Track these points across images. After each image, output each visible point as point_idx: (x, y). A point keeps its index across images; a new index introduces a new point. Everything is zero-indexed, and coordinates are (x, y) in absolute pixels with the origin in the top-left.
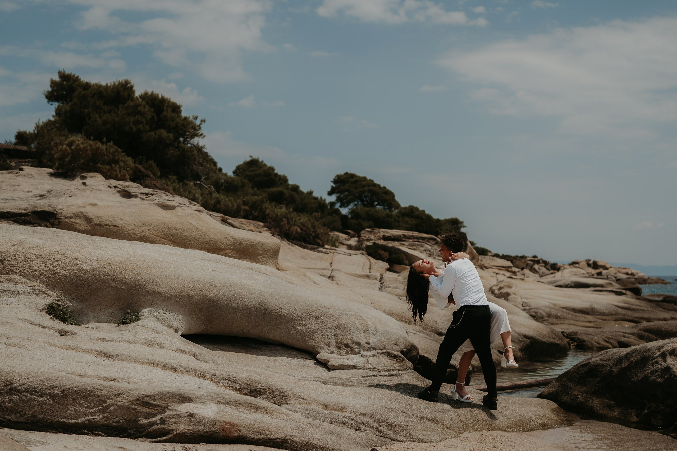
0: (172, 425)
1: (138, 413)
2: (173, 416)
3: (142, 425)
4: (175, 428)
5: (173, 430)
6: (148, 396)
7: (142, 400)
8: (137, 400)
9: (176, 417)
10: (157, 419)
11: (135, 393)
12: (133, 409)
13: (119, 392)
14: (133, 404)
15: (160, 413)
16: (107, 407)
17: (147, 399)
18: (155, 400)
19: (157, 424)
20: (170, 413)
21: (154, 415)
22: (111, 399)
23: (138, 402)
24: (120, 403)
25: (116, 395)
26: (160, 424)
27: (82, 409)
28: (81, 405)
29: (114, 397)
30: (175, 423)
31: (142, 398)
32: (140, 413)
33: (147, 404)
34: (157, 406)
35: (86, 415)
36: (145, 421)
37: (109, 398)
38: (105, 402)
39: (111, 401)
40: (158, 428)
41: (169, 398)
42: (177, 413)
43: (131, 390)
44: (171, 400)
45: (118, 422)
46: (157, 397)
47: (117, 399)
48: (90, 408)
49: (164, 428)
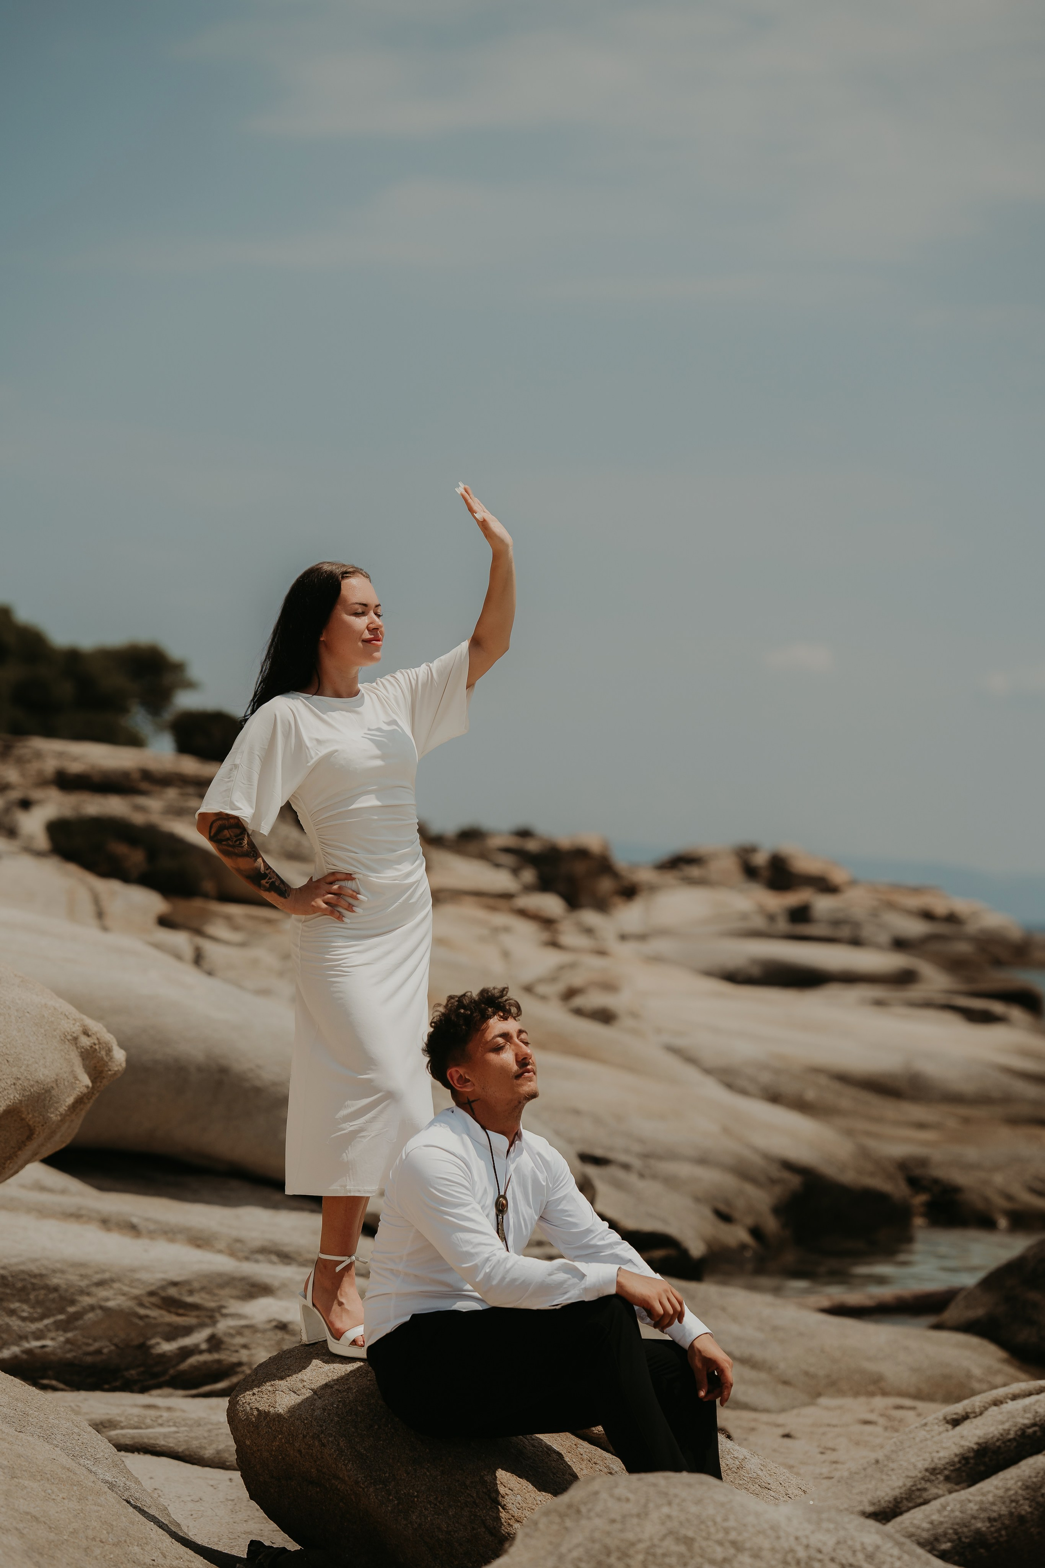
0: (237, 1351)
1: (150, 1327)
2: (240, 1331)
3: (163, 1356)
4: (245, 1359)
5: (240, 1364)
6: (175, 1284)
7: (163, 1294)
8: (151, 1294)
9: (247, 1332)
10: (199, 1338)
11: (144, 1276)
12: (141, 1317)
13: (107, 1276)
14: (141, 1305)
15: (202, 1326)
16: (78, 1316)
17: (172, 1292)
18: (191, 1292)
19: (201, 1352)
20: (231, 1322)
21: (188, 1331)
22: (88, 1294)
23: (153, 1299)
24: (111, 1304)
25: (101, 1284)
26: (209, 1351)
27: (15, 1323)
28: (12, 1313)
29: (94, 1290)
30: (245, 1346)
31: (163, 1288)
32: (156, 1325)
33: (171, 1304)
34: (195, 1307)
35: (24, 1337)
36: (167, 1347)
37: (82, 1292)
38: (73, 1302)
39: (87, 1300)
40: (205, 1363)
41: (222, 1286)
42: (243, 1322)
43: (133, 1270)
44: (227, 1291)
45: (99, 1352)
46: (196, 1285)
47: (103, 1293)
48: (33, 1320)
49: (219, 1361)
